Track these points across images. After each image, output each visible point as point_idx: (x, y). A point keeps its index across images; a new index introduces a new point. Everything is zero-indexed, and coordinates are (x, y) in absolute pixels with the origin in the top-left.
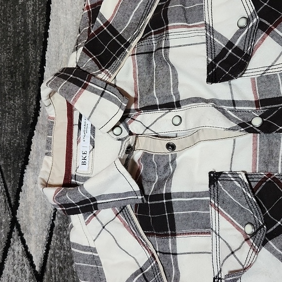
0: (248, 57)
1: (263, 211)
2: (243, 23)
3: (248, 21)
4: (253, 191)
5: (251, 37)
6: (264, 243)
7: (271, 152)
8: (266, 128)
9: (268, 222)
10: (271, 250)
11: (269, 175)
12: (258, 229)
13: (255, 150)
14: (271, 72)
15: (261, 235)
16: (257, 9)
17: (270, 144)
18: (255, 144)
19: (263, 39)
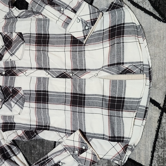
0: (3, 56)
1: (4, 96)
2: (2, 47)
3: (3, 47)
4: (2, 91)
5: (4, 51)
6: (4, 103)
7: (7, 81)
8: (6, 75)
9: (5, 98)
10: (5, 105)
11: (6, 86)
12: (2, 100)
13: (3, 80)
14: (7, 61)
15: (3, 101)
16: (5, 44)
17: (7, 79)
18: (3, 78)
19: (6, 52)
